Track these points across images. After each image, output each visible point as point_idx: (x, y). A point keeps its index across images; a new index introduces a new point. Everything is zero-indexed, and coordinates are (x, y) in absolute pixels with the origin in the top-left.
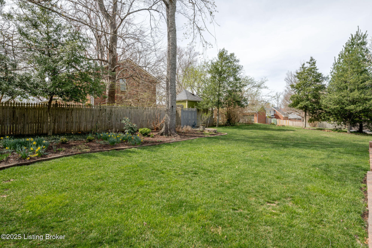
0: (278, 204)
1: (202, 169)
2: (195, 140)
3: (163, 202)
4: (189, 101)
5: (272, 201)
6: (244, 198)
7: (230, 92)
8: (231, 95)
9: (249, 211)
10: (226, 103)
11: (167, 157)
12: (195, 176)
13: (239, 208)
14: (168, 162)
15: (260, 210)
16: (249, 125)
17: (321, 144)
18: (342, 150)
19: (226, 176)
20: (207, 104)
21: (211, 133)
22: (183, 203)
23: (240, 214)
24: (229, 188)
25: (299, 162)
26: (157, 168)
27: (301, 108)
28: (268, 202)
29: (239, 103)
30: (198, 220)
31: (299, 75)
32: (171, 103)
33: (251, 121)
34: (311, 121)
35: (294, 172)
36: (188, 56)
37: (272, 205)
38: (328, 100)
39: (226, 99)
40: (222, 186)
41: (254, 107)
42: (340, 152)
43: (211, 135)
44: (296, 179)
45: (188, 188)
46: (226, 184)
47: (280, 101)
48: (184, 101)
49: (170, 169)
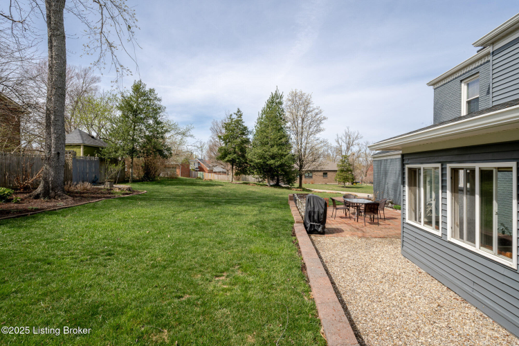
0: (227, 277)
1: (120, 246)
2: (100, 202)
3: (57, 316)
4: (85, 146)
5: (220, 274)
6: (188, 277)
7: (149, 139)
8: (150, 142)
9: (197, 294)
10: (144, 153)
11: (53, 235)
12: (109, 259)
13: (184, 293)
14: (56, 242)
15: (211, 288)
16: (172, 180)
17: (250, 199)
18: (268, 204)
19: (157, 252)
20: (116, 152)
21: (123, 192)
22: (98, 307)
23: (188, 302)
24: (164, 267)
25: (235, 221)
26: (36, 256)
27: (228, 161)
28: (217, 276)
29: (161, 152)
30: (129, 329)
31: (227, 126)
32: (56, 148)
33: (174, 174)
34: (237, 174)
35: (233, 234)
36: (81, 81)
37: (221, 278)
38: (253, 154)
39: (144, 147)
40: (153, 266)
41: (178, 158)
42: (268, 207)
43: (124, 194)
44: (238, 241)
45: (103, 280)
46: (159, 262)
47: (205, 151)
48: (78, 146)
49: (63, 255)
